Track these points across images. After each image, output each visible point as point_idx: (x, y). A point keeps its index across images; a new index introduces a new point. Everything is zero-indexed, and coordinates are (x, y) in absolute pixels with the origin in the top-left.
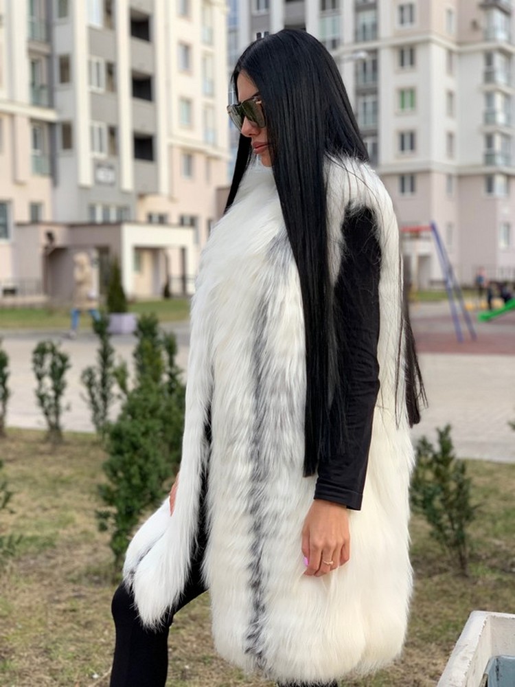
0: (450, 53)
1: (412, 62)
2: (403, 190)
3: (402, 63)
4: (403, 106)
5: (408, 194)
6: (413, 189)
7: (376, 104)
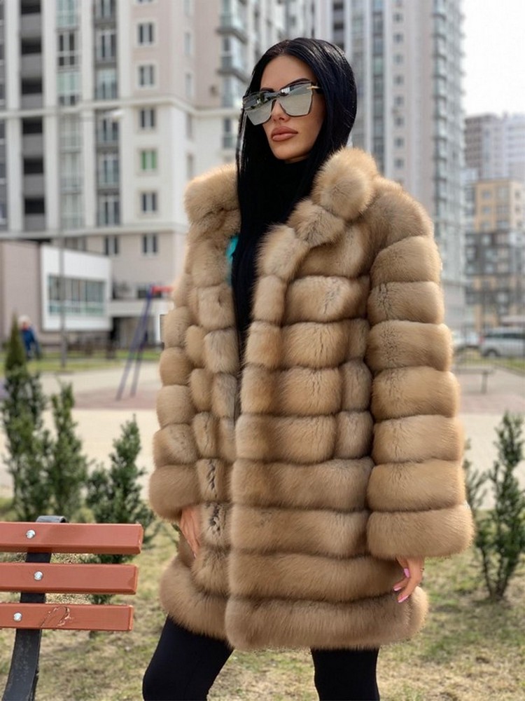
0: (190, 117)
1: (153, 124)
2: (145, 250)
3: (143, 124)
4: (144, 166)
5: (150, 254)
6: (155, 250)
7: (117, 163)
